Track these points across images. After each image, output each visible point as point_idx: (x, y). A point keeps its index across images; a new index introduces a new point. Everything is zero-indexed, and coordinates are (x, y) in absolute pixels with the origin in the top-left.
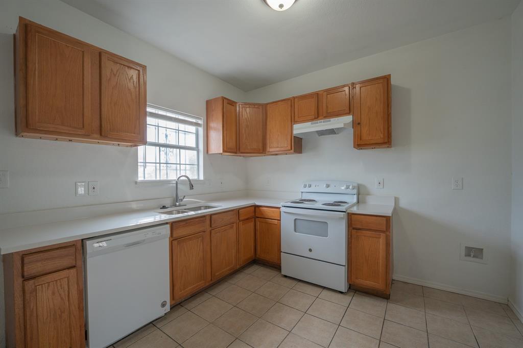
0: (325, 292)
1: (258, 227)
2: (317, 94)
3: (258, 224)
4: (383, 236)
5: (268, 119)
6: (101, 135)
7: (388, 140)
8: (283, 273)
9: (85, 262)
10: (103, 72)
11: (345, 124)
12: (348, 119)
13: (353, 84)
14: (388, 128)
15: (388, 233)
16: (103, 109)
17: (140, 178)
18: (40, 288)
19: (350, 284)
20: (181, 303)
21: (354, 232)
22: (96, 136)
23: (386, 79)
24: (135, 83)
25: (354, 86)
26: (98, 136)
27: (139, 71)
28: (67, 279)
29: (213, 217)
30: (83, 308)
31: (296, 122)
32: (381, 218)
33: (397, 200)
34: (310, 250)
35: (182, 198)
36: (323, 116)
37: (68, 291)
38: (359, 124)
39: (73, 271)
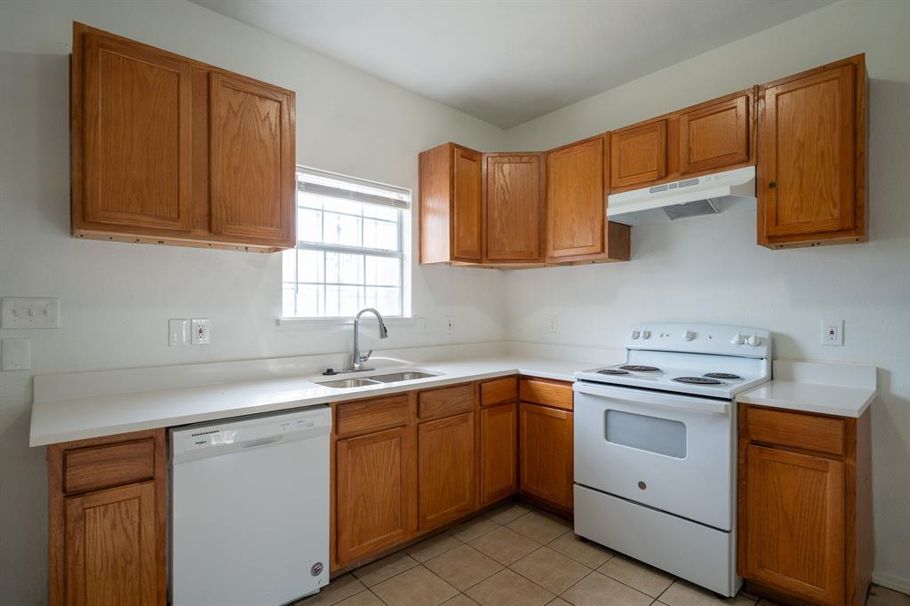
0: (677, 591)
1: (524, 423)
2: (666, 120)
3: (524, 416)
4: (834, 467)
5: (551, 187)
6: (210, 230)
7: (855, 222)
8: (579, 530)
9: (170, 470)
10: (214, 111)
11: (732, 188)
12: (746, 174)
13: (757, 89)
14: (855, 193)
15: (849, 461)
16: (214, 183)
17: (287, 313)
18: (92, 514)
19: (744, 580)
20: (354, 570)
21: (753, 450)
22: (200, 232)
23: (853, 69)
24: (273, 128)
25: (760, 94)
26: (206, 233)
27: (280, 102)
28: (137, 500)
29: (424, 396)
30: (165, 558)
31: (615, 188)
32: (828, 421)
33: (882, 376)
34: (642, 485)
35: (366, 354)
36: (678, 171)
37: (139, 524)
38: (772, 185)
39: (149, 486)
